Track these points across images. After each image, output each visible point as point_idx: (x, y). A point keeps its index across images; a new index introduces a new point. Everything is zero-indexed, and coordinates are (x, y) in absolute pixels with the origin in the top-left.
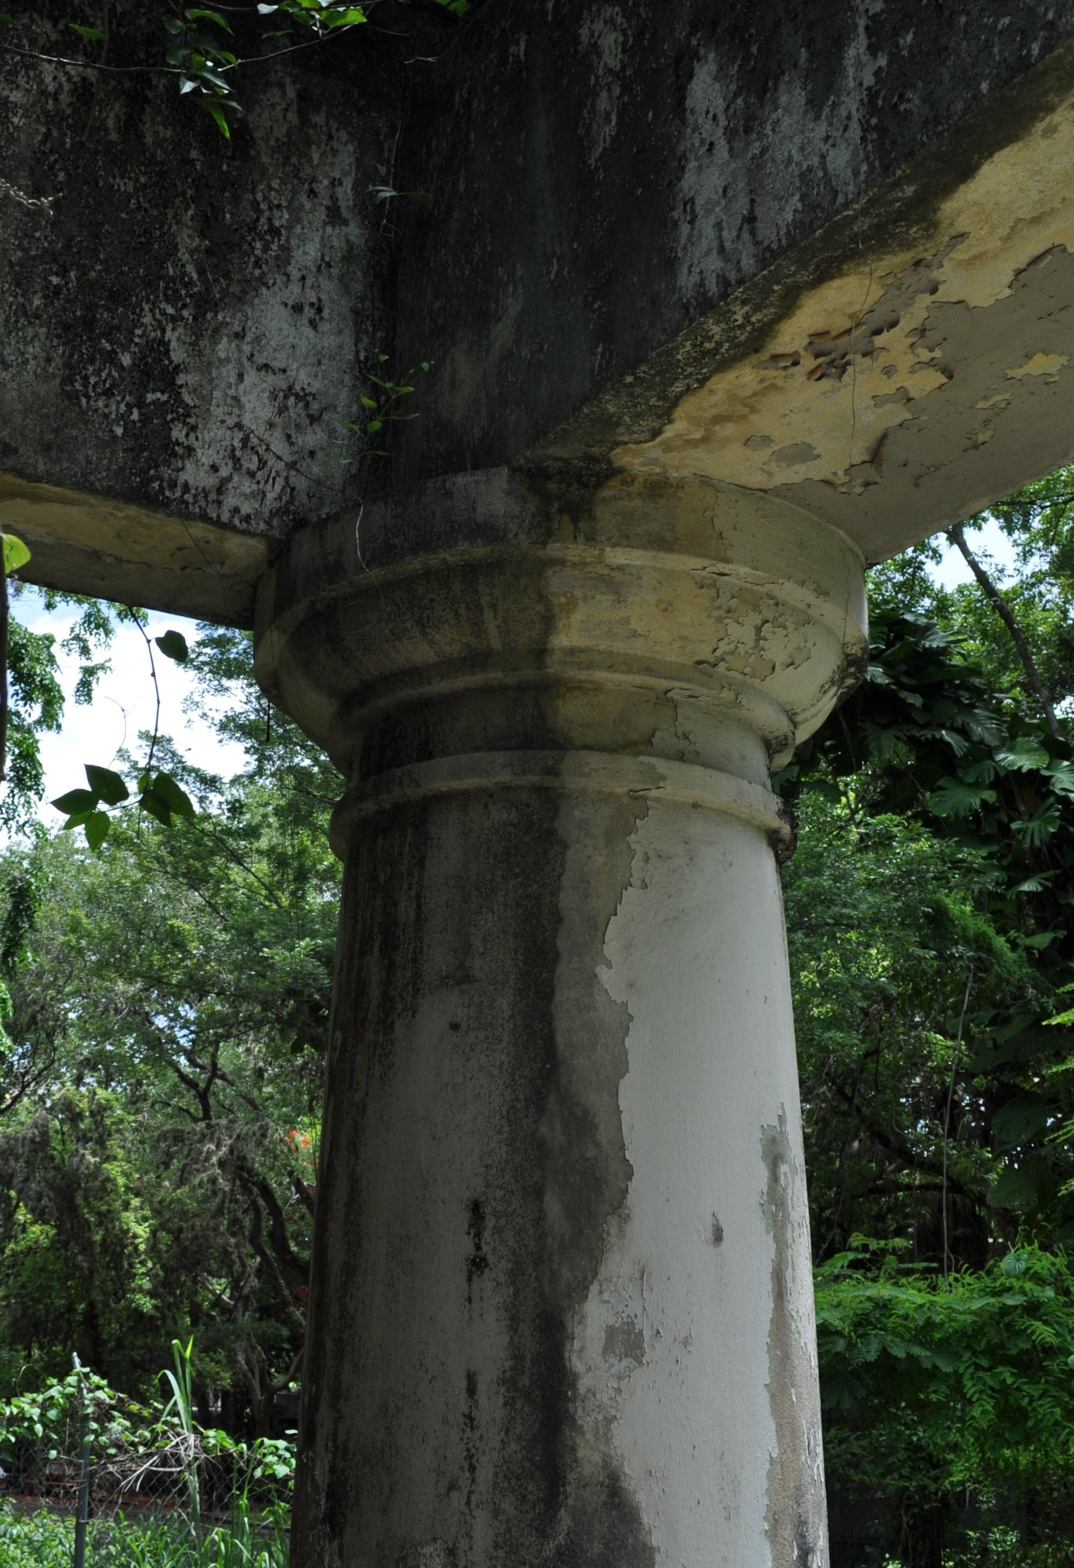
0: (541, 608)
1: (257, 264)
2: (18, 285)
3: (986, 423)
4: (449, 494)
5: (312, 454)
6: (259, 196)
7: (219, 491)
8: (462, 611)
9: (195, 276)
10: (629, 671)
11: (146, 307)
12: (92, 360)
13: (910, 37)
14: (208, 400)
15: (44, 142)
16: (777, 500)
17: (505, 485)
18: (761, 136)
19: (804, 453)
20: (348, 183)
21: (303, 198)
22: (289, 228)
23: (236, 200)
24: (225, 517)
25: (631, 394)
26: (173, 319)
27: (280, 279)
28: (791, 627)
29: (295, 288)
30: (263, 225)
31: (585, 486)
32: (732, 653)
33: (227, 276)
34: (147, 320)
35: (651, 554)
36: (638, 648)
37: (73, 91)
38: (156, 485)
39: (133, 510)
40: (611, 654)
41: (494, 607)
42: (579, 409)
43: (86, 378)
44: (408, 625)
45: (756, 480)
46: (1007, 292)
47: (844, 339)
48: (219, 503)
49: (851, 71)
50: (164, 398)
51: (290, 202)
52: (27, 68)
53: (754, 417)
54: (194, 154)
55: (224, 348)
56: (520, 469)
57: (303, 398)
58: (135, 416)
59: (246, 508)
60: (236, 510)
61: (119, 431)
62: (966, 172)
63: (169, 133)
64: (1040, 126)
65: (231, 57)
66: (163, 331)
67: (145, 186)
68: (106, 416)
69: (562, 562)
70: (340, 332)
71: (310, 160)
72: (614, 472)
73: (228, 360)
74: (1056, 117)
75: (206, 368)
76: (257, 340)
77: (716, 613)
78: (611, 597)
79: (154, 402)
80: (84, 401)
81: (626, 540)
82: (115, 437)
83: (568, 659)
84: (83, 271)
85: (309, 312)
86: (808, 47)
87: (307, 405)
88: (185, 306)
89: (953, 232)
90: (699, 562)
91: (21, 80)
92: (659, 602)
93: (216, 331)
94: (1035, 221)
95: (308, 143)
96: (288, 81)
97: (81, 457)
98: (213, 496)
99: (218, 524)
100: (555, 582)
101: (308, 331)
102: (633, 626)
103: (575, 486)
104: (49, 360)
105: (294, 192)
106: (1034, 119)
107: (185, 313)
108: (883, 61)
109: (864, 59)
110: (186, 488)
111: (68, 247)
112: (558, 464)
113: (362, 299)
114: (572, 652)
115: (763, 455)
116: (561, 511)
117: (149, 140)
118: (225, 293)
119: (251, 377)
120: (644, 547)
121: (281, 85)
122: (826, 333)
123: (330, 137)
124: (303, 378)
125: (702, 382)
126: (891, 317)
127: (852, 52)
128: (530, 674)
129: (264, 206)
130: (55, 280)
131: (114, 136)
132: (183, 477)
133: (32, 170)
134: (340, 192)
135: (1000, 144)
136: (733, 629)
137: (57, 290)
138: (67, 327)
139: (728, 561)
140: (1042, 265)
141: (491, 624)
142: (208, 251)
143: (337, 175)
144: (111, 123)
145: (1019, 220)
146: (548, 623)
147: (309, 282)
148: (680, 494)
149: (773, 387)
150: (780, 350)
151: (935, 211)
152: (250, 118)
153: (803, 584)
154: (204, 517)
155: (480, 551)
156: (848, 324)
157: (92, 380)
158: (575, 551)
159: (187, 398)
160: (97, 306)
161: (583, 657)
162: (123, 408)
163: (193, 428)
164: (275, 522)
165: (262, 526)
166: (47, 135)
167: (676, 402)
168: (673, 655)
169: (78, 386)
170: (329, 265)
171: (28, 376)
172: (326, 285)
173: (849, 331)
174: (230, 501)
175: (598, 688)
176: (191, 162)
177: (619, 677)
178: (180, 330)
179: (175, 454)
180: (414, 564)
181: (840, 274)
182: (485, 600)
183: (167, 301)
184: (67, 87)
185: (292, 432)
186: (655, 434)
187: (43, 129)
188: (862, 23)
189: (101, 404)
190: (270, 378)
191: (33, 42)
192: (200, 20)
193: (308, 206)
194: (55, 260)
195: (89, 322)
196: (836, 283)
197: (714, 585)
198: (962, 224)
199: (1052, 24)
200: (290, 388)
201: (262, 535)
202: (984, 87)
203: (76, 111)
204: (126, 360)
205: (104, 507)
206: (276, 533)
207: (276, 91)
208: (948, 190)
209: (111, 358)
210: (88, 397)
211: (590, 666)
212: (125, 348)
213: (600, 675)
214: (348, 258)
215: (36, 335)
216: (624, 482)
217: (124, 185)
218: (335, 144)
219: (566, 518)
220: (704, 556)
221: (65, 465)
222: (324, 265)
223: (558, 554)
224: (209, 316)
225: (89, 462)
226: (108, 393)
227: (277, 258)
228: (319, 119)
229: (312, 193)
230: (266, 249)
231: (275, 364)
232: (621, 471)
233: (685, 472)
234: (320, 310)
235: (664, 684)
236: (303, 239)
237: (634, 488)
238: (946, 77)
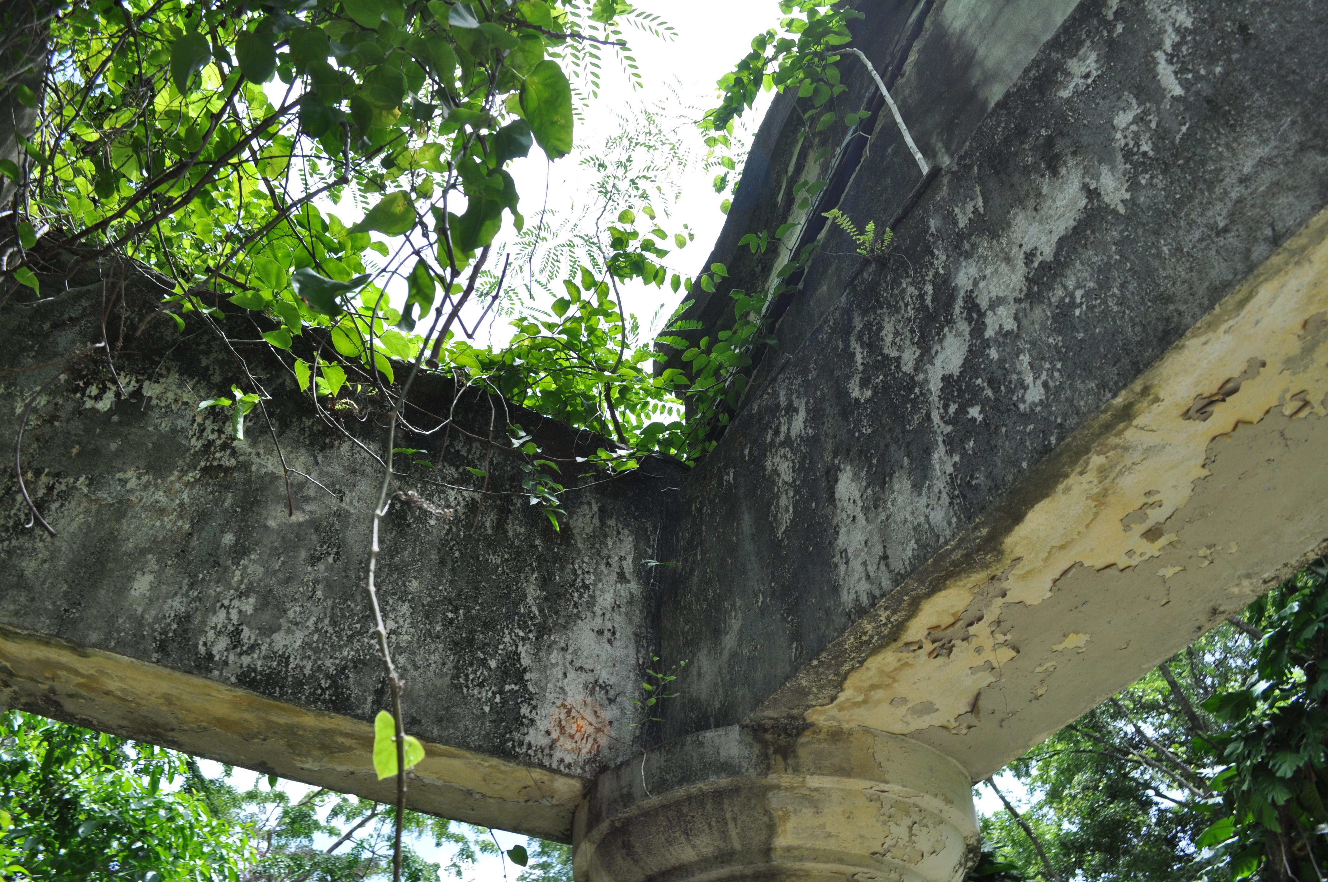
0: (766, 819)
1: (575, 606)
2: (427, 618)
3: (1042, 681)
4: (701, 744)
5: (611, 723)
6: (577, 566)
7: (551, 748)
8: (713, 823)
9: (537, 613)
10: (827, 862)
11: (506, 632)
12: (471, 664)
13: (971, 444)
14: (544, 689)
15: (447, 534)
16: (913, 741)
17: (738, 737)
18: (885, 509)
19: (928, 708)
20: (630, 559)
21: (603, 567)
22: (595, 585)
23: (562, 568)
24: (555, 765)
25: (817, 673)
26: (523, 639)
27: (589, 615)
28: (931, 826)
29: (599, 620)
30: (579, 583)
31: (789, 735)
32: (895, 846)
33: (557, 613)
34: (507, 639)
35: (836, 779)
36: (832, 845)
37: (466, 506)
38: (510, 744)
39: (494, 761)
40: (815, 850)
41: (735, 819)
42: (784, 684)
43: (467, 675)
44: (678, 834)
45: (898, 728)
46: (1049, 594)
47: (951, 629)
48: (551, 756)
49: (937, 466)
50: (516, 688)
51: (595, 570)
52: (439, 492)
53: (895, 685)
54: (537, 542)
55: (555, 656)
56: (747, 726)
57: (605, 688)
58: (498, 700)
59: (568, 759)
60: (562, 760)
61: (487, 709)
62: (1018, 518)
63: (522, 530)
64: (1061, 487)
65: (560, 487)
66: (517, 646)
67: (507, 560)
68: (479, 700)
69: (778, 787)
70: (627, 647)
71: (607, 546)
72: (807, 726)
73: (557, 664)
74: (1070, 481)
75: (543, 669)
76: (575, 652)
77: (882, 818)
78: (813, 810)
79: (510, 691)
80: (465, 690)
81: (819, 770)
82: (484, 713)
83: (786, 854)
84: (468, 610)
85: (607, 635)
86: (908, 456)
87: (607, 692)
88: (530, 631)
89: (1013, 557)
90: (868, 784)
91: (435, 499)
92: (844, 812)
93: (550, 646)
94: (1062, 547)
95: (605, 536)
96: (593, 501)
97: (461, 726)
98: (547, 751)
99: (551, 770)
100: (775, 801)
101: (607, 646)
102: (828, 829)
103: (783, 736)
104: (444, 664)
105: (597, 563)
106: (1057, 482)
107: (531, 635)
108: (957, 458)
109: (945, 459)
110: (530, 746)
111: (459, 595)
112: (771, 722)
113: (640, 627)
114: (788, 849)
115: (902, 711)
116: (775, 752)
117: (510, 534)
118: (555, 623)
119: (571, 674)
120: (831, 774)
121: (589, 504)
122: (939, 626)
123: (619, 533)
124: (604, 675)
125: (862, 663)
126: (978, 614)
127: (936, 456)
128: (761, 866)
129: (579, 572)
130: (450, 615)
131: (490, 531)
132: (527, 739)
133: (439, 550)
134: (625, 564)
135: (1037, 500)
136: (894, 829)
137: (451, 622)
138: (456, 644)
139: (886, 782)
140: (1070, 575)
141: (733, 832)
142: (546, 599)
143: (623, 554)
144: (488, 524)
145: (1053, 547)
146: (771, 829)
147: (607, 617)
148: (851, 739)
149: (906, 664)
150: (910, 639)
151: (1001, 544)
152: (571, 522)
153: (936, 796)
154: (541, 765)
155: (724, 781)
156: (952, 620)
157: (471, 677)
158: (786, 779)
159: (531, 688)
160: (476, 631)
161: (796, 853)
162: (490, 694)
163: (535, 707)
164: (587, 768)
165: (579, 771)
166: (449, 530)
167: (845, 677)
168: (856, 849)
169: (462, 680)
170: (619, 606)
171: (430, 674)
172: (618, 618)
173: (953, 625)
174: (558, 755)
175: (807, 874)
176: (536, 547)
177: (821, 866)
178: (527, 646)
179: (522, 724)
180: (680, 792)
181: (945, 587)
182: (728, 815)
183: (520, 628)
184: (462, 503)
185: (598, 709)
186: (833, 699)
187: (447, 527)
188: (940, 439)
189: (476, 692)
190: (584, 675)
191: (444, 478)
192: (542, 466)
193: (606, 572)
194: (451, 603)
195: (470, 641)
196: (943, 593)
197: (879, 799)
198: (1018, 552)
199: (1061, 425)
200: (596, 681)
201: (579, 777)
202: (1024, 465)
203: (467, 517)
204: (493, 664)
205: (475, 759)
206: (588, 775)
207: (586, 507)
208: (1008, 530)
209: (483, 663)
210: (468, 687)
211: (801, 859)
212: (492, 657)
213: (809, 865)
214: (630, 603)
215: (437, 649)
216: (814, 733)
217: (495, 559)
218: (621, 537)
219: (779, 757)
220: (871, 779)
221: (451, 731)
222: (616, 607)
223: (775, 782)
224: (546, 637)
225: (467, 729)
226: (481, 685)
227: (587, 602)
228: (612, 522)
229: (608, 564)
230: (581, 597)
231: (587, 667)
232: (812, 725)
233: (853, 725)
234: (614, 633)
235: (852, 870)
236: (603, 591)
237: (821, 736)
238: (999, 462)
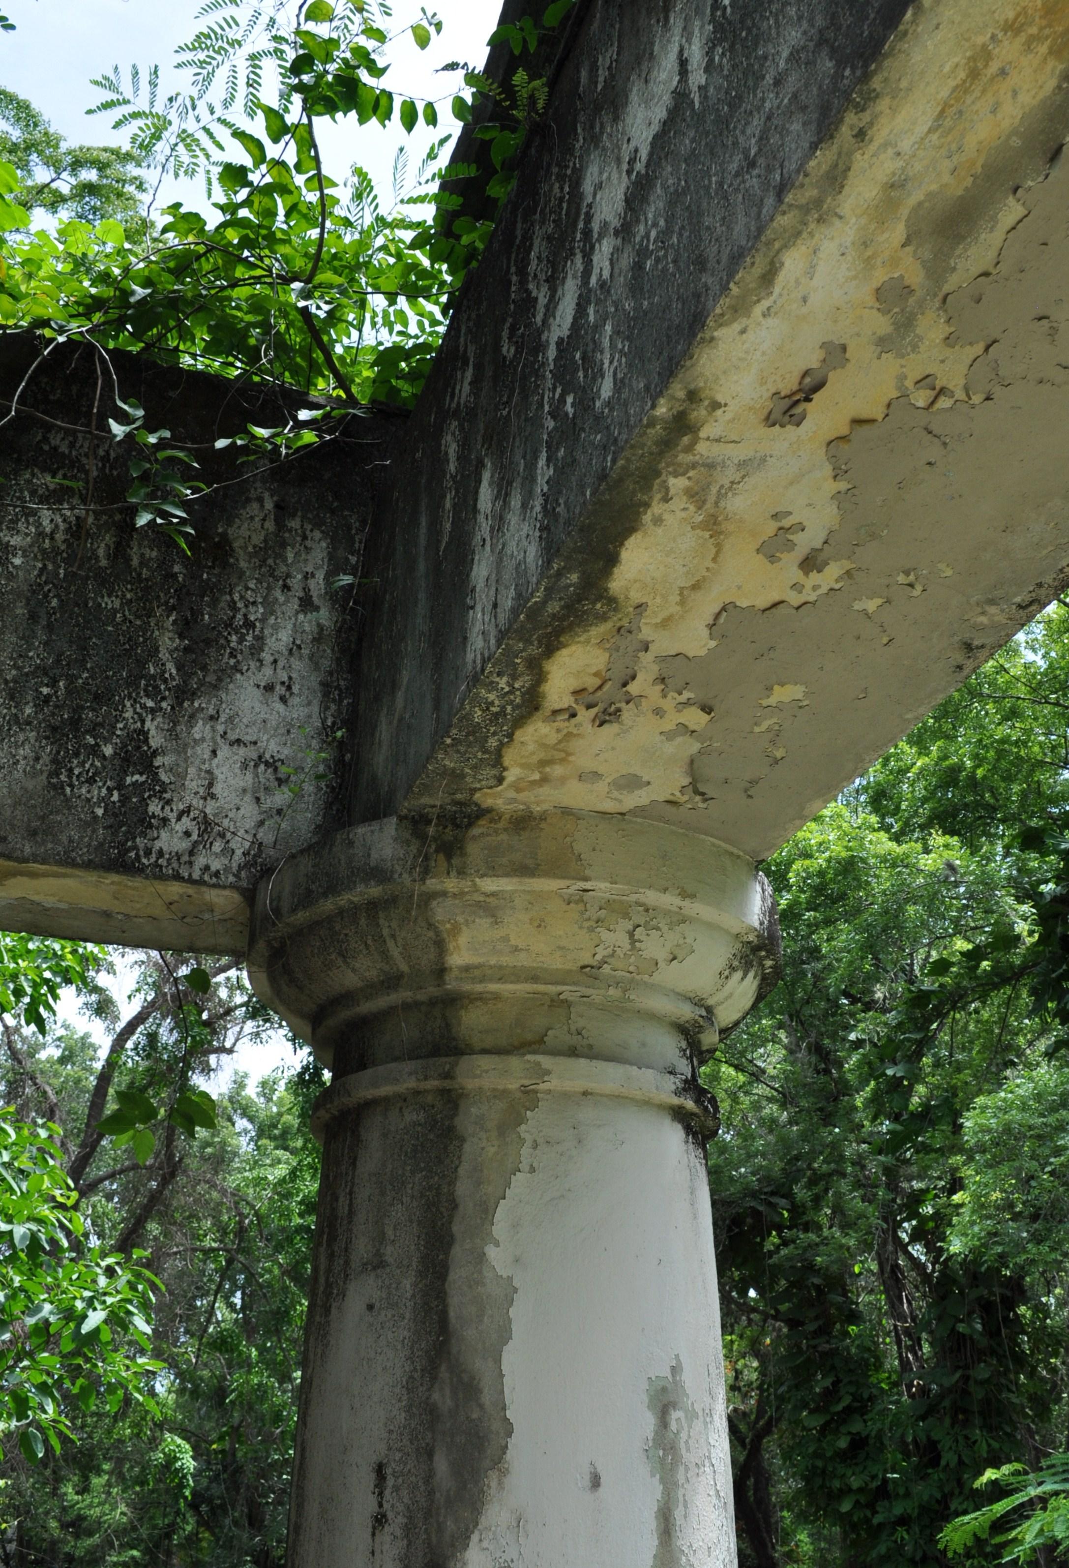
0: (431, 934)
1: (232, 655)
2: (12, 698)
3: (773, 742)
4: (351, 843)
5: (279, 812)
6: (236, 597)
7: (191, 853)
8: (369, 942)
9: (174, 671)
10: (520, 981)
11: (128, 704)
12: (77, 754)
14: (183, 776)
15: (39, 575)
17: (393, 833)
19: (634, 782)
20: (320, 575)
21: (277, 593)
22: (263, 620)
23: (214, 603)
24: (197, 875)
26: (153, 711)
27: (253, 664)
28: (665, 928)
29: (268, 671)
30: (239, 619)
31: (458, 826)
32: (611, 956)
33: (204, 668)
34: (128, 714)
35: (516, 880)
36: (522, 961)
37: (68, 530)
38: (132, 854)
39: (116, 877)
40: (500, 968)
41: (393, 936)
42: (425, 767)
43: (71, 770)
44: (333, 957)
45: (609, 806)
48: (191, 863)
50: (143, 778)
51: (265, 598)
52: (27, 515)
54: (177, 568)
55: (200, 729)
56: (406, 817)
57: (273, 765)
58: (115, 797)
59: (215, 866)
60: (207, 868)
61: (100, 812)
63: (154, 554)
66: (143, 722)
67: (130, 601)
68: (88, 800)
69: (444, 894)
70: (309, 704)
71: (285, 560)
72: (482, 813)
73: (203, 739)
75: (182, 750)
76: (231, 719)
77: (587, 924)
78: (490, 920)
79: (133, 784)
80: (68, 790)
81: (493, 870)
82: (95, 817)
83: (464, 975)
84: (72, 680)
85: (280, 690)
87: (276, 770)
88: (164, 698)
90: (564, 882)
91: (21, 526)
92: (532, 920)
93: (192, 716)
95: (284, 545)
96: (266, 495)
97: (64, 838)
99: (191, 881)
100: (440, 912)
101: (280, 706)
102: (513, 942)
103: (450, 827)
104: (37, 759)
105: (269, 588)
107: (164, 705)
110: (161, 854)
111: (58, 661)
112: (435, 811)
113: (331, 673)
114: (467, 969)
115: (600, 787)
116: (437, 851)
117: (136, 561)
118: (201, 683)
119: (224, 752)
120: (508, 875)
121: (259, 500)
122: (584, 690)
123: (305, 538)
124: (272, 747)
125: (510, 737)
126: (628, 671)
128: (433, 991)
129: (240, 604)
130: (45, 691)
131: (104, 563)
132: (158, 845)
133: (28, 600)
134: (312, 584)
136: (606, 936)
137: (47, 699)
138: (55, 729)
139: (589, 879)
141: (395, 952)
142: (187, 650)
143: (309, 569)
144: (101, 552)
146: (440, 945)
147: (280, 664)
148: (542, 825)
152: (230, 531)
154: (178, 877)
155: (374, 891)
156: (596, 681)
157: (76, 772)
158: (451, 884)
159: (164, 777)
160: (83, 708)
161: (476, 973)
162: (104, 791)
163: (169, 802)
166: (43, 569)
167: (498, 754)
168: (557, 964)
169: (63, 778)
170: (299, 647)
171: (18, 775)
172: (296, 664)
173: (601, 686)
174: (202, 861)
175: (495, 997)
177: (511, 987)
178: (159, 719)
179: (151, 826)
180: (328, 905)
182: (386, 932)
183: (148, 696)
184: (63, 526)
185: (262, 795)
186: (500, 779)
187: (39, 565)
189: (84, 791)
190: (242, 751)
192: (169, 459)
193: (282, 599)
194: (46, 674)
195: (75, 723)
197: (580, 900)
200: (260, 757)
201: (232, 886)
203: (70, 545)
204: (108, 750)
206: (244, 884)
207: (255, 505)
209: (95, 751)
210: (71, 786)
211: (484, 979)
212: (107, 740)
213: (494, 987)
214: (318, 639)
215: (27, 739)
216: (492, 821)
217: (111, 603)
218: (308, 543)
219: (441, 857)
221: (50, 846)
222: (294, 649)
223: (439, 887)
224: (186, 704)
225: (71, 841)
226: (91, 781)
227: (252, 647)
228: (295, 523)
229: (286, 588)
230: (241, 640)
231: (247, 738)
232: (488, 810)
233: (545, 807)
234: (289, 688)
235: (555, 988)
236: (276, 628)
237: (502, 825)
